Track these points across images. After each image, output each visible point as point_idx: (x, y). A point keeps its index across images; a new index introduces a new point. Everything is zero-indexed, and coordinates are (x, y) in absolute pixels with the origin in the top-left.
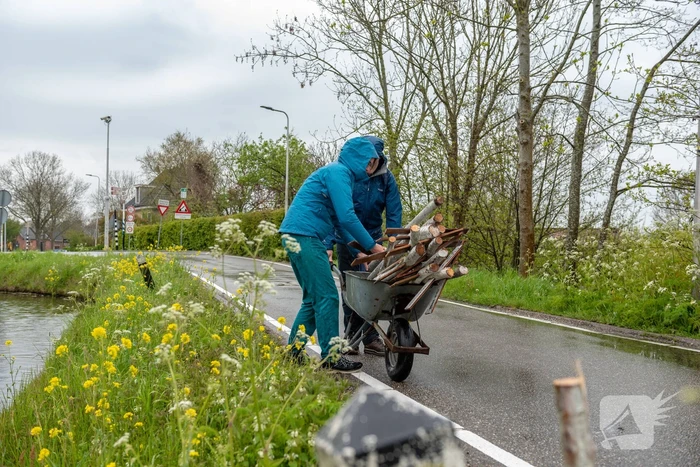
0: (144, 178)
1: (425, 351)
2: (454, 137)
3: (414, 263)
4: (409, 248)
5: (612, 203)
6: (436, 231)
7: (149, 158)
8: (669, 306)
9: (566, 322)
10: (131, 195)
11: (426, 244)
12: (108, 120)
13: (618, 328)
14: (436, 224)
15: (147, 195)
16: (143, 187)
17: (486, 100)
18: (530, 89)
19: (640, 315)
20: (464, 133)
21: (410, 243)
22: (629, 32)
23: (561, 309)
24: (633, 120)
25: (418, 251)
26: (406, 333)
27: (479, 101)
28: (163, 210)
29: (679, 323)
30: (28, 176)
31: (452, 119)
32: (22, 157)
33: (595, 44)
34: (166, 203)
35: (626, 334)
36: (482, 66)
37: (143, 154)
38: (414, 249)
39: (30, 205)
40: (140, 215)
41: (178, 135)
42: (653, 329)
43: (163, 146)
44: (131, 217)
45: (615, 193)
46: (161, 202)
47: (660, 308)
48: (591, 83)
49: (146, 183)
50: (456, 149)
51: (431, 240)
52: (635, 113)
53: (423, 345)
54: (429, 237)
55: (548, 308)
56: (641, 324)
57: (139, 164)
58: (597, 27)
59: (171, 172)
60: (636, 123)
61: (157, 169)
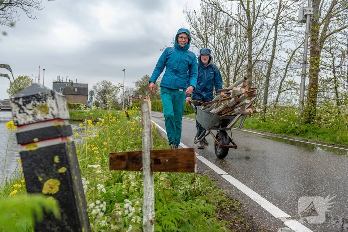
0: (136, 89)
1: (235, 147)
2: (228, 74)
3: (232, 105)
4: (230, 99)
5: (279, 96)
6: (243, 91)
7: (137, 83)
8: (289, 126)
9: (257, 132)
10: (132, 94)
11: (239, 97)
12: (124, 70)
13: (273, 134)
14: (244, 87)
15: (136, 94)
16: (135, 91)
17: (240, 62)
18: (251, 57)
19: (280, 130)
20: (232, 73)
21: (231, 96)
22: (287, 38)
23: (256, 128)
24: (287, 68)
25: (235, 100)
26: (226, 137)
27: (237, 63)
28: (140, 98)
29: (293, 132)
30: (102, 88)
31: (228, 69)
32: (100, 82)
33: (275, 43)
34: (141, 96)
35: (275, 135)
36: (238, 51)
37: (136, 81)
38: (233, 99)
39: (102, 97)
40: (134, 100)
41: (146, 75)
42: (284, 134)
43: (142, 79)
44: (131, 101)
45: (280, 93)
46: (140, 96)
47: (287, 127)
48: (273, 56)
49: (137, 90)
50: (229, 78)
51: (241, 95)
52: (288, 65)
53: (234, 144)
54: (241, 93)
55: (252, 128)
56: (280, 133)
57: (134, 84)
58: (276, 37)
59: (144, 87)
60: (288, 69)
61: (140, 86)
